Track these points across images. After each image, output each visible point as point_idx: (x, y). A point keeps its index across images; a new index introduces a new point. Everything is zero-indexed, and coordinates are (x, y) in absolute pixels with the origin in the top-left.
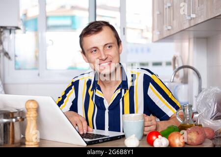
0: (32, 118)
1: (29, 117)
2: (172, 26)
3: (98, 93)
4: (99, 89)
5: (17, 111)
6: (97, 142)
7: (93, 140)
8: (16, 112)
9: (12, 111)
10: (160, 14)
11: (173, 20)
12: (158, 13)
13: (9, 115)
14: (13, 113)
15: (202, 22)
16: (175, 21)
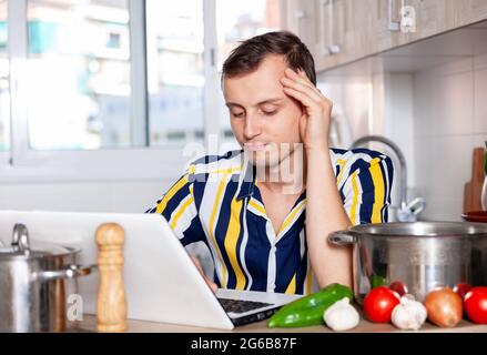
0: (113, 268)
1: (108, 264)
2: (341, 46)
3: (254, 207)
4: (258, 197)
5: (66, 251)
6: (252, 319)
7: (245, 314)
8: (67, 255)
9: (56, 253)
10: (306, 16)
11: (346, 30)
12: (299, 14)
13: (54, 263)
14: (61, 257)
15: (430, 37)
16: (350, 35)
